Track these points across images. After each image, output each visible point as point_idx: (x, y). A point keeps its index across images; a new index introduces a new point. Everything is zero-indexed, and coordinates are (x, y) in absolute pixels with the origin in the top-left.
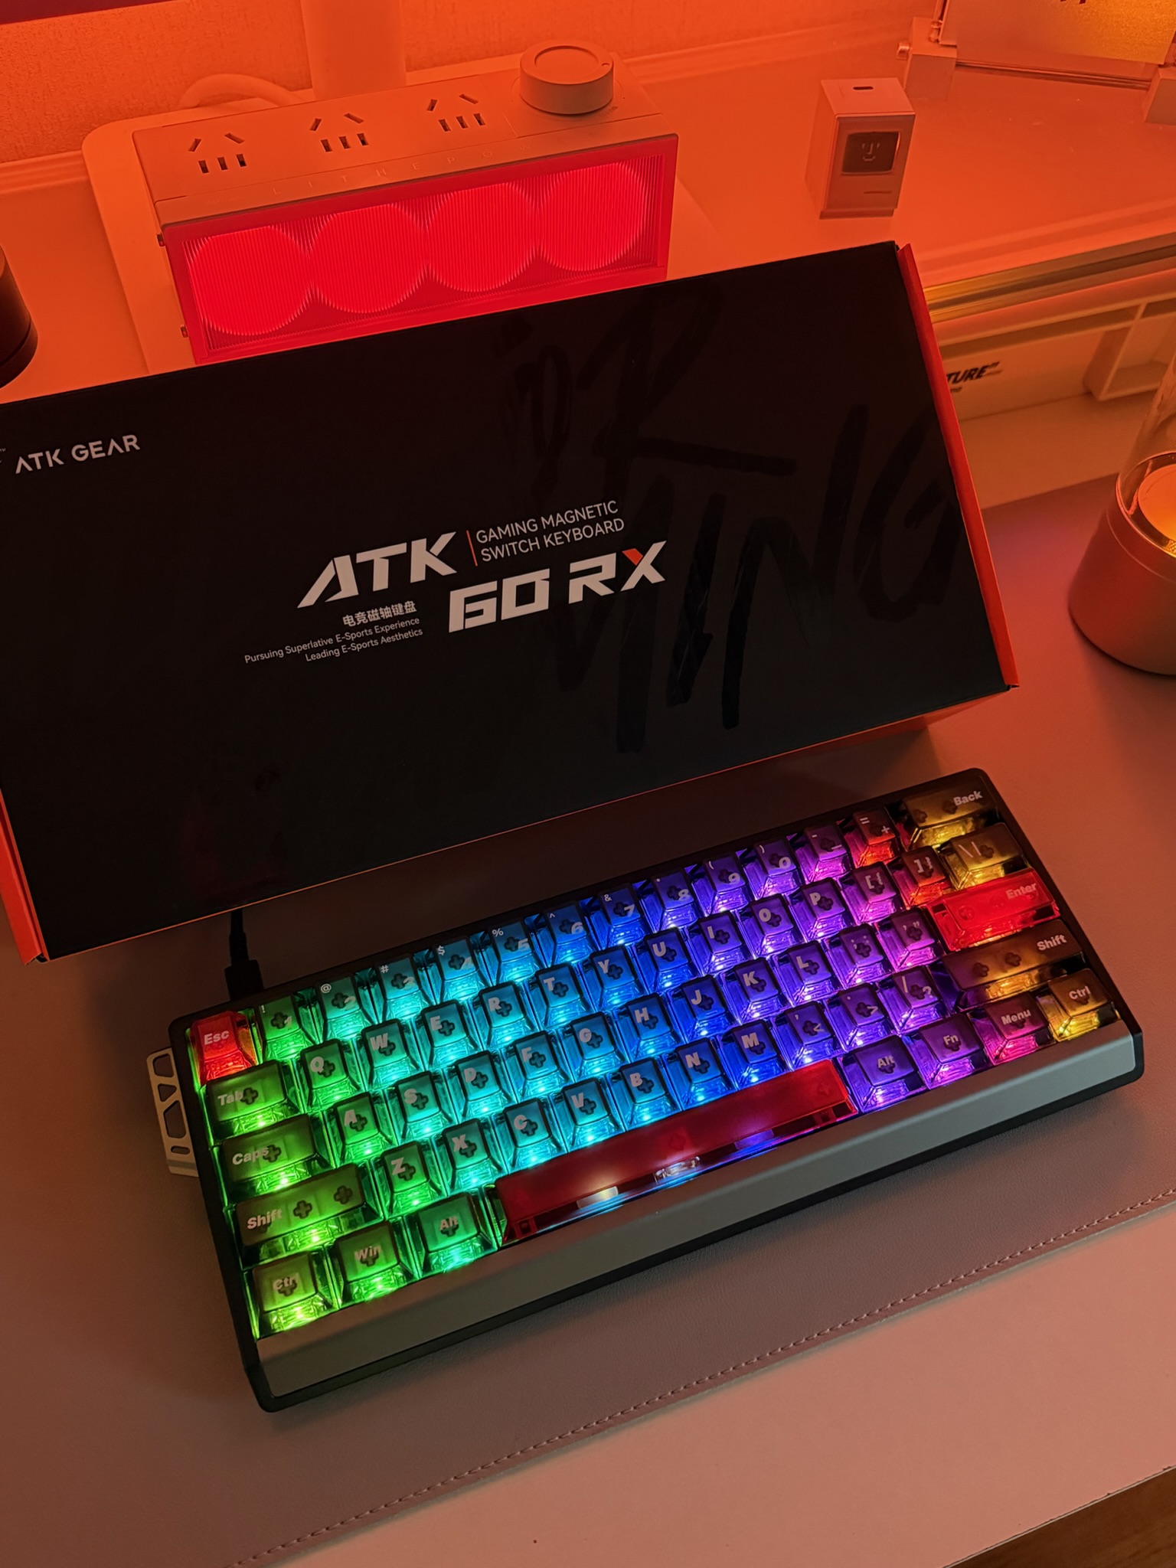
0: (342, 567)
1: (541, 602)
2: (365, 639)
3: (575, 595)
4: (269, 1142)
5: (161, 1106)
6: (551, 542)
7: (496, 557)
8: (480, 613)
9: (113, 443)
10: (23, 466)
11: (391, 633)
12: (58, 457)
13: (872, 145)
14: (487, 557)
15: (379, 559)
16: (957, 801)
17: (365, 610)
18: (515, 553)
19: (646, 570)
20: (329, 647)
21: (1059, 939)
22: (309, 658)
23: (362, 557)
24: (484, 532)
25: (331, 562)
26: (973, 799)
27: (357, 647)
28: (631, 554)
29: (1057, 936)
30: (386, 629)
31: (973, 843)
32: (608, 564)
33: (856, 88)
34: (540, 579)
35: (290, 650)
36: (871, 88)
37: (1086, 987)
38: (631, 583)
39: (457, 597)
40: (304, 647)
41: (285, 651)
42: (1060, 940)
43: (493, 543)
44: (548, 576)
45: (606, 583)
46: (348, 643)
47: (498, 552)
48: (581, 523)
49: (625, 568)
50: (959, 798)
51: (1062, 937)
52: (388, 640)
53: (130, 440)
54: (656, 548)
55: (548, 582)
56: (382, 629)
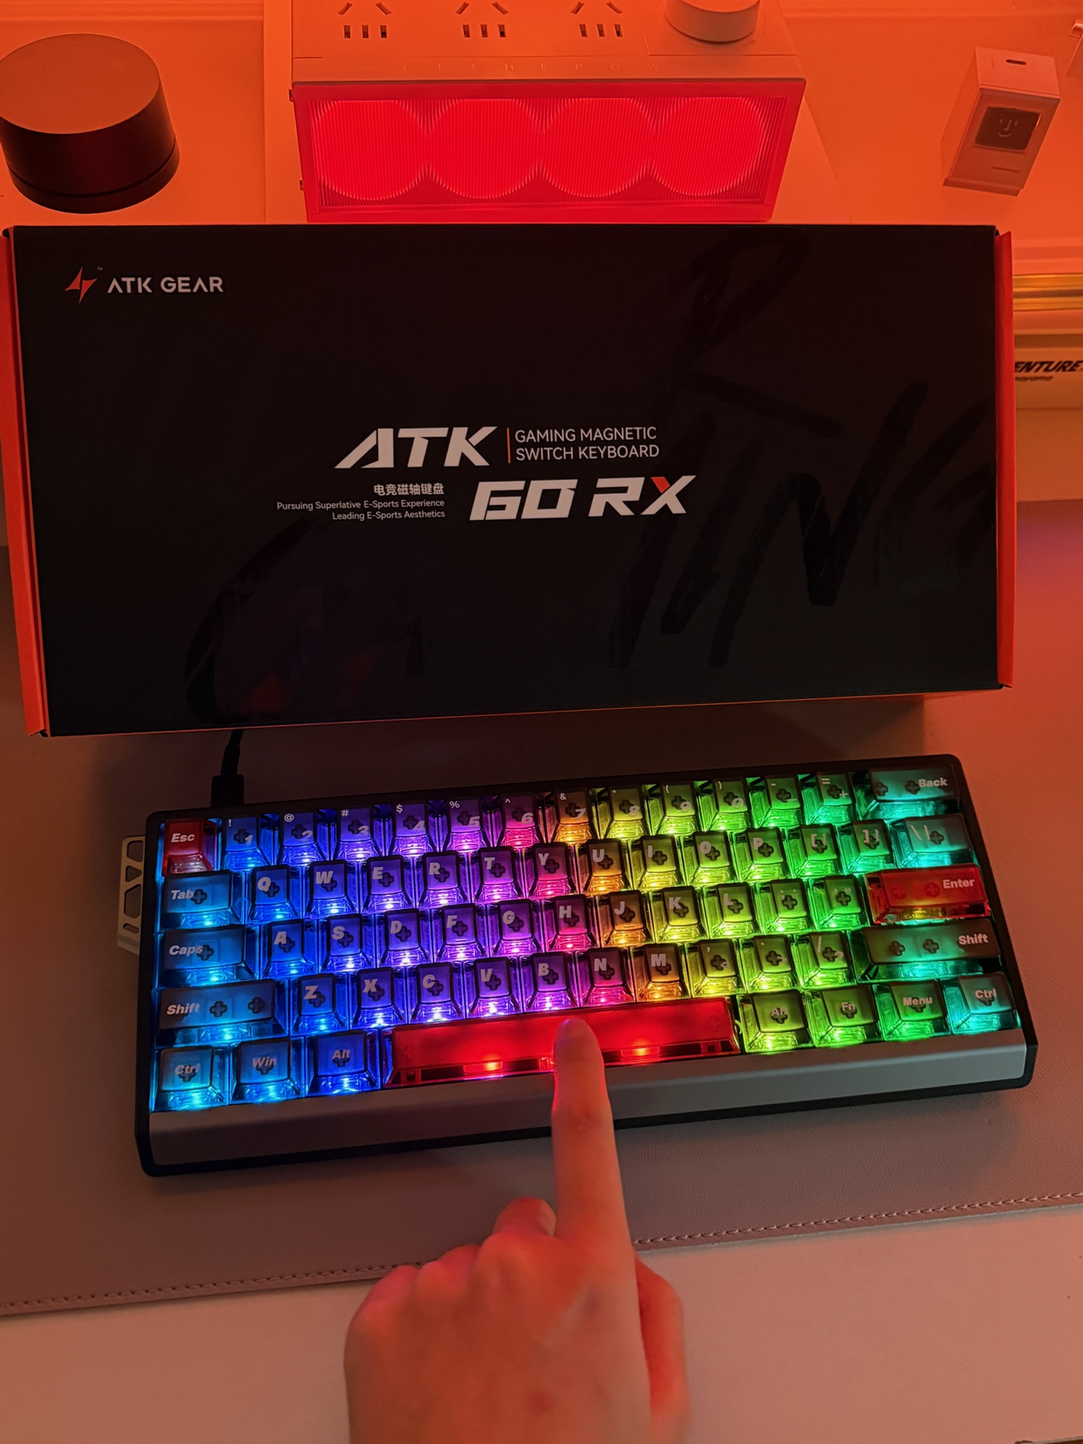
0: (384, 439)
1: (562, 510)
2: (391, 510)
3: (596, 509)
4: (207, 942)
5: (125, 886)
6: (585, 454)
7: (529, 458)
8: (502, 507)
9: (200, 282)
10: (115, 287)
11: (416, 509)
12: (148, 285)
13: (1010, 122)
14: (521, 457)
15: (420, 437)
16: (922, 782)
17: (396, 483)
18: (549, 458)
19: (670, 499)
20: (355, 511)
21: (981, 938)
22: (336, 517)
23: (404, 433)
24: (523, 432)
25: (375, 432)
26: (938, 785)
27: (381, 516)
28: (658, 481)
29: (980, 935)
30: (412, 505)
31: (925, 826)
32: (635, 486)
33: (1008, 61)
34: (567, 488)
35: (320, 506)
36: (1023, 63)
37: (994, 990)
38: (652, 509)
39: (485, 489)
40: (333, 506)
41: (315, 506)
42: (983, 939)
43: (530, 445)
44: (574, 487)
45: (628, 504)
46: (374, 510)
47: (533, 454)
48: (617, 442)
49: (650, 493)
50: (924, 781)
51: (985, 937)
52: (412, 515)
53: (216, 282)
54: (685, 480)
55: (573, 493)
56: (408, 504)
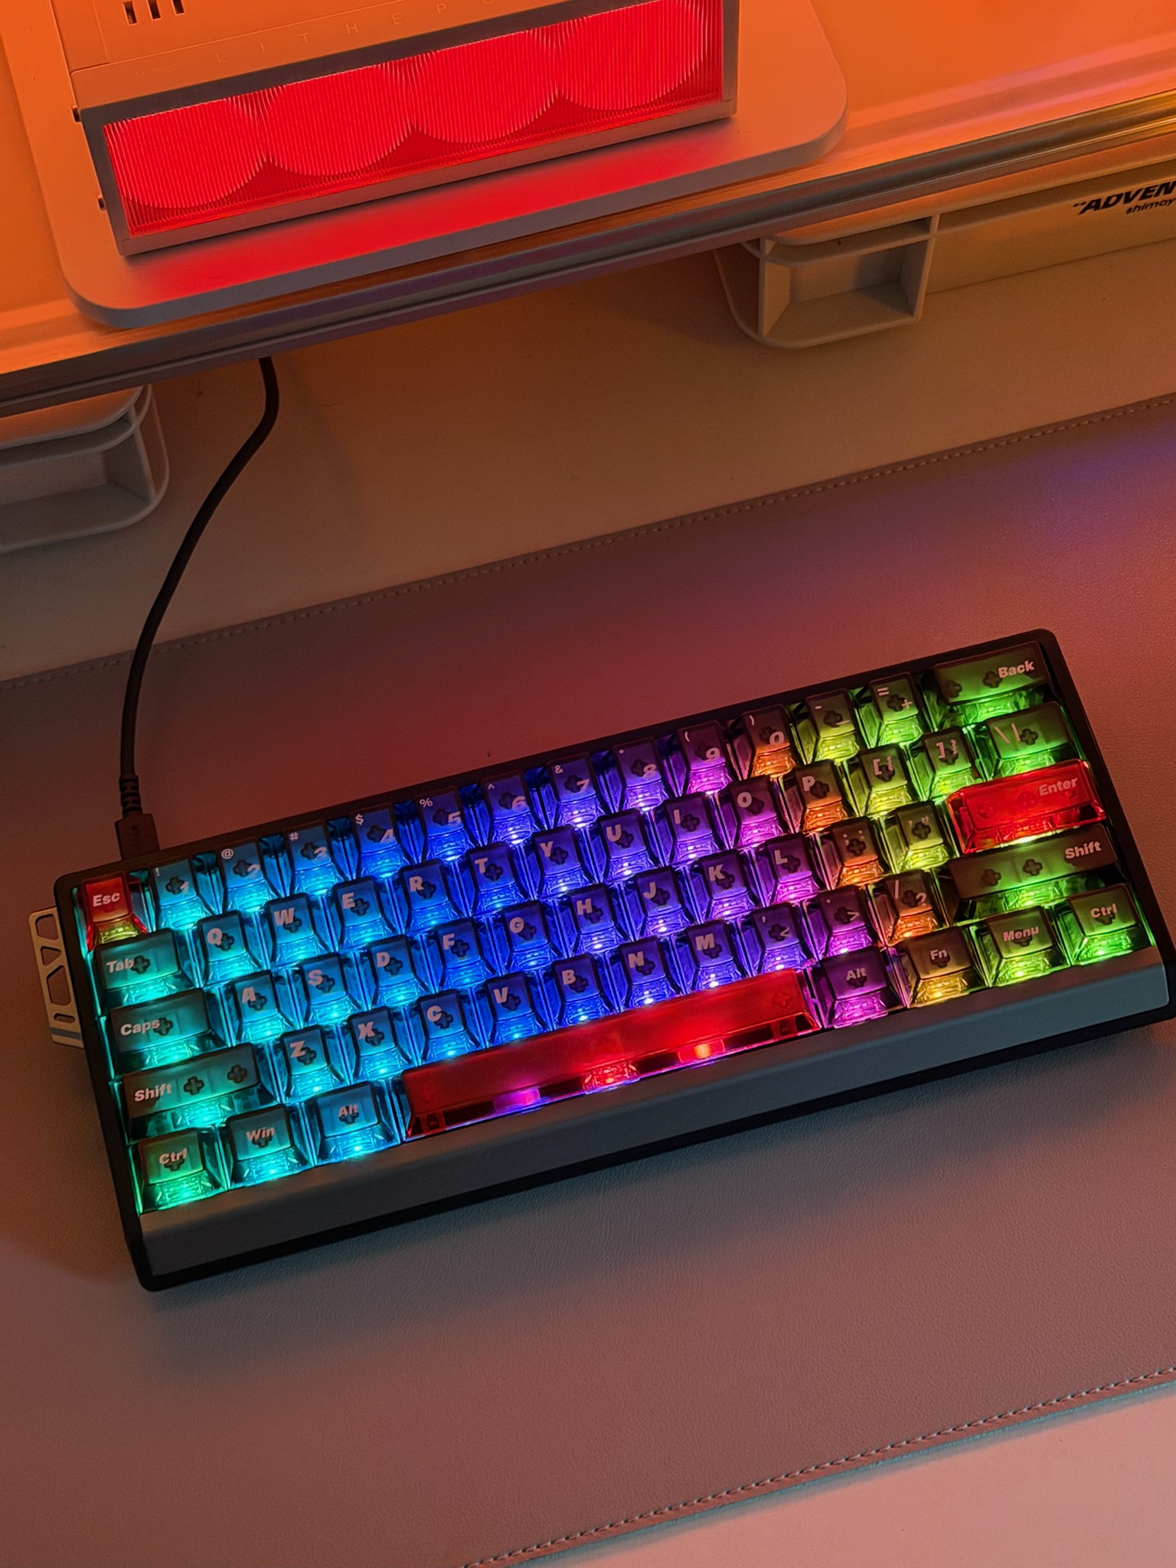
4: (161, 1015)
5: (44, 971)
16: (1002, 672)
26: (1023, 670)
29: (1091, 844)
31: (1013, 725)
37: (1114, 905)
42: (1094, 848)
50: (1005, 669)
51: (1097, 844)
